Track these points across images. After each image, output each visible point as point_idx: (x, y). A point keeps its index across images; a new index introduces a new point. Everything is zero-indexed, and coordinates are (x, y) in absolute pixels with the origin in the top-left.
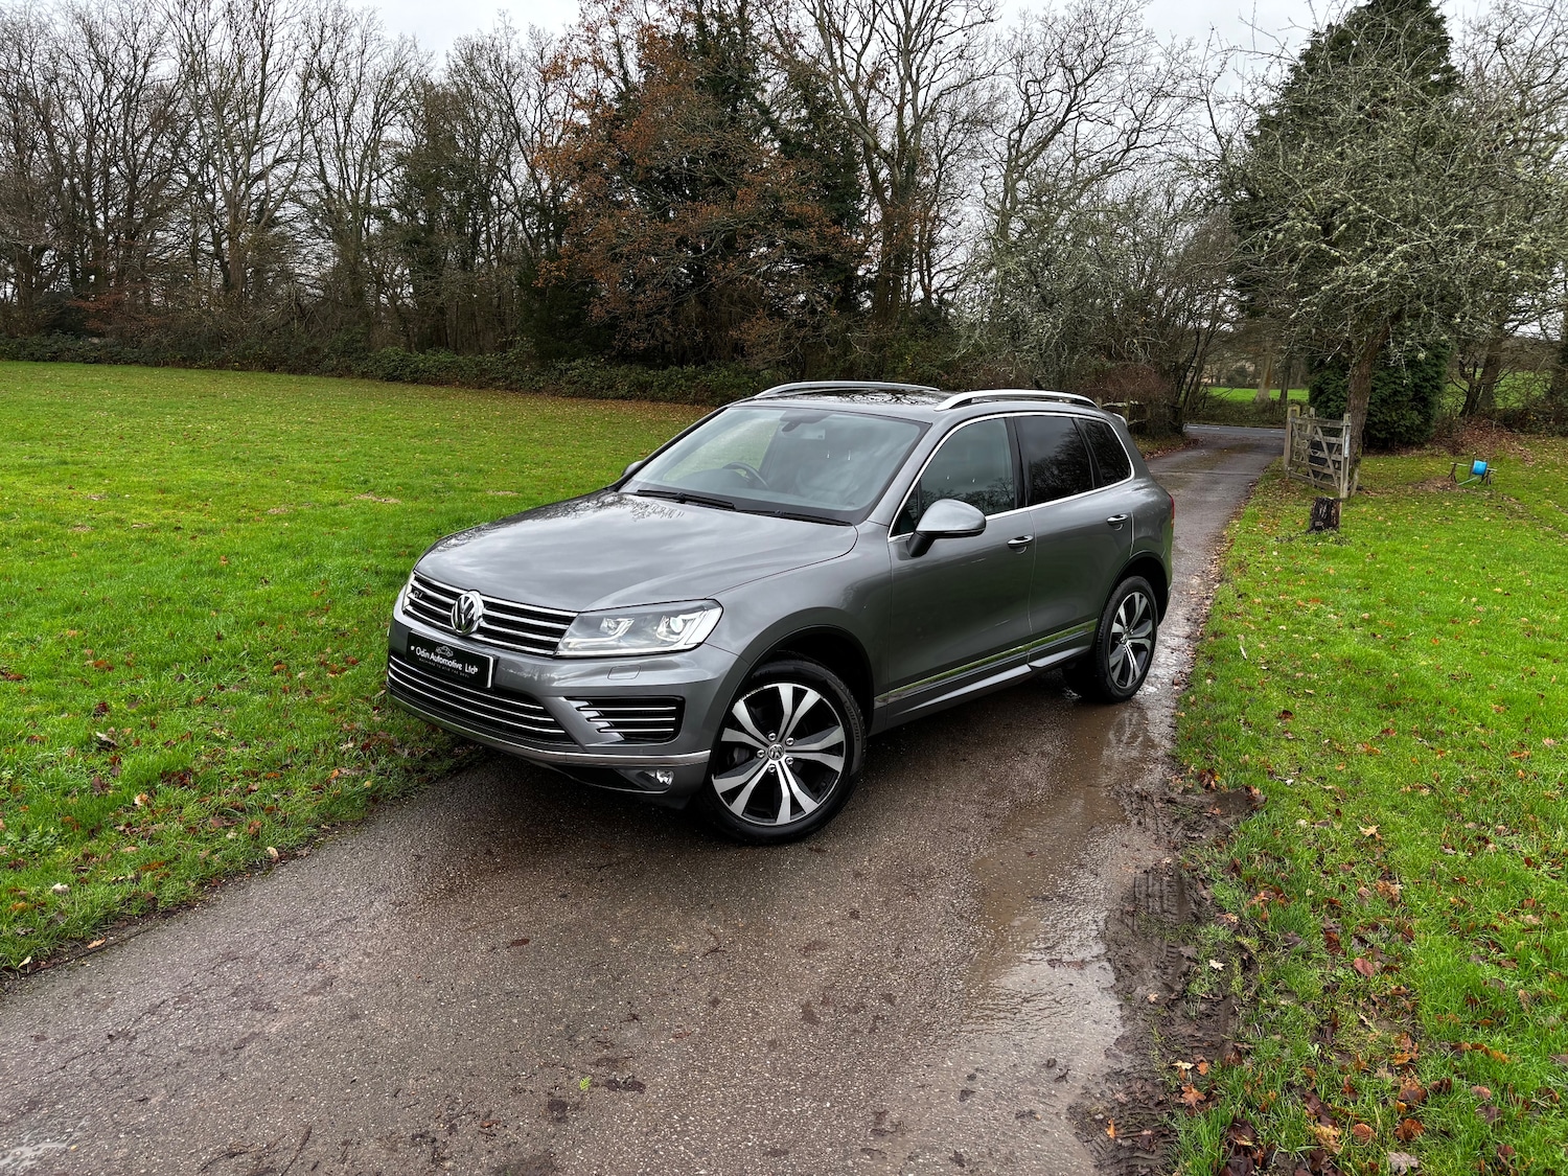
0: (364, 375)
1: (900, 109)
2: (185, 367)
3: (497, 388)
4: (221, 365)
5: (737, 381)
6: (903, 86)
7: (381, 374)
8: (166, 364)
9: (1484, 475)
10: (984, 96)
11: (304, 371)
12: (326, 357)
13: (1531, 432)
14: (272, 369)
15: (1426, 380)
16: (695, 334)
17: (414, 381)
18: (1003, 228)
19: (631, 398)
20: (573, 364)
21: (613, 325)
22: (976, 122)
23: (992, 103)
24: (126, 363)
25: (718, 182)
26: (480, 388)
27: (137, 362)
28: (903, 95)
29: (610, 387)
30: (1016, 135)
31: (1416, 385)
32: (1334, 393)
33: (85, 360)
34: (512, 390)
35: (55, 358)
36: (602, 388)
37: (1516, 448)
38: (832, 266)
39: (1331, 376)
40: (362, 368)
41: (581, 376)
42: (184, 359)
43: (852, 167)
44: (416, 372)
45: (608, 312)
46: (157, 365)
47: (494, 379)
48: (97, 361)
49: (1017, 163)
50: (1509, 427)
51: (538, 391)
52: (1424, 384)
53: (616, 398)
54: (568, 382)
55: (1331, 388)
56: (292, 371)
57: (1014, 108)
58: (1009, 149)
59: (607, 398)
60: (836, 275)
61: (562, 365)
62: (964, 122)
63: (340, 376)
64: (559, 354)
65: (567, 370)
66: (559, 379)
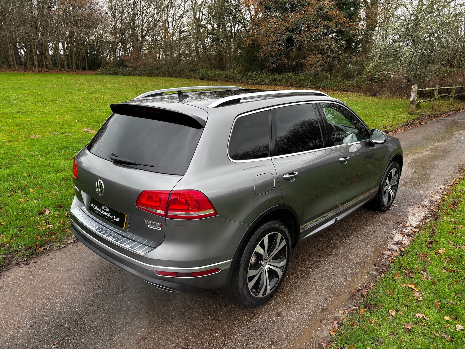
0: (195, 78)
2: (148, 76)
3: (230, 82)
4: (157, 75)
7: (199, 77)
8: (143, 75)
11: (179, 77)
12: (185, 72)
14: (171, 76)
16: (293, 61)
17: (208, 80)
19: (270, 84)
20: (253, 73)
21: (265, 59)
24: (133, 75)
26: (226, 82)
27: (136, 75)
29: (264, 81)
33: (123, 75)
34: (235, 82)
35: (116, 74)
36: (261, 81)
38: (345, 35)
40: (194, 76)
41: (255, 77)
42: (148, 74)
44: (208, 77)
45: (264, 55)
46: (141, 76)
47: (230, 79)
48: (126, 75)
51: (242, 83)
53: (265, 85)
54: (251, 79)
56: (176, 77)
60: (346, 37)
61: (250, 74)
63: (189, 78)
64: (250, 70)
65: (251, 75)
66: (249, 78)
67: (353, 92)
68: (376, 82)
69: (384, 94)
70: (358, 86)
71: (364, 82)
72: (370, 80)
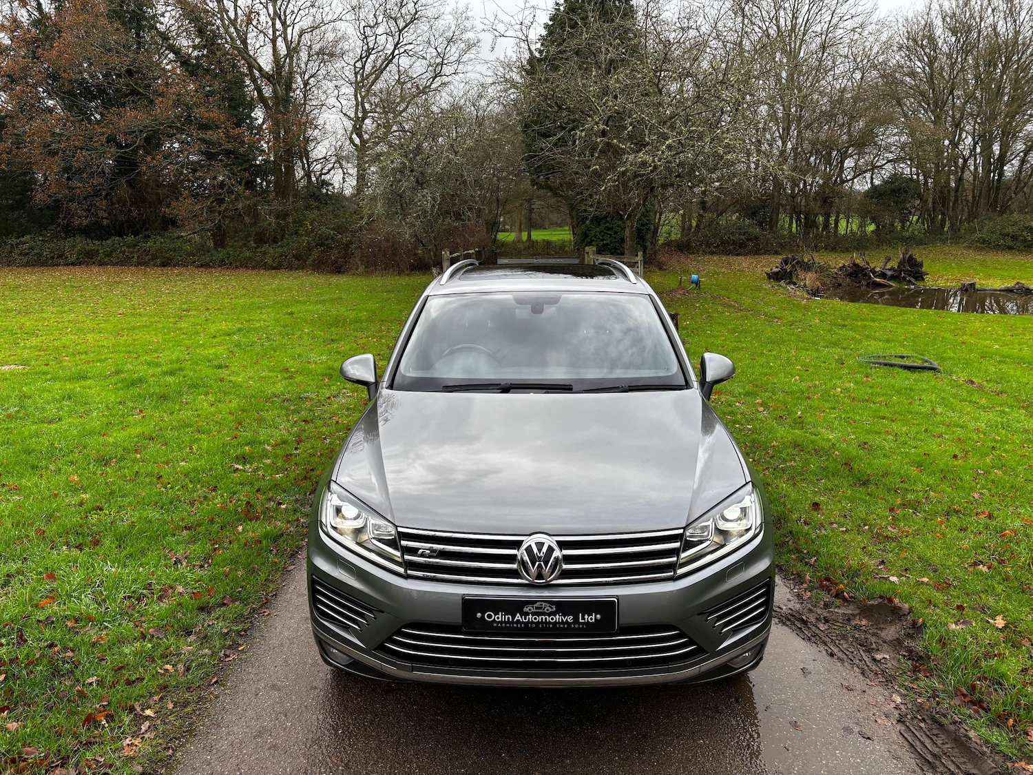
1: (274, 41)
5: (172, 246)
6: (274, 24)
9: (697, 283)
10: (330, 36)
13: (694, 253)
15: (642, 225)
16: (130, 211)
18: (358, 130)
19: (80, 264)
20: (23, 239)
21: (56, 206)
22: (327, 54)
23: (337, 42)
25: (134, 92)
28: (275, 31)
29: (60, 257)
30: (359, 65)
32: (595, 236)
36: (53, 258)
37: (691, 262)
38: (239, 158)
41: (32, 248)
43: (241, 84)
45: (50, 196)
49: (362, 84)
50: (681, 251)
52: (642, 228)
53: (67, 265)
54: (20, 254)
55: (593, 233)
57: (354, 45)
58: (356, 74)
59: (58, 265)
61: (14, 241)
62: (318, 54)
64: (8, 232)
65: (18, 244)
66: (11, 252)
67: (290, 268)
68: (332, 248)
69: (357, 270)
70: (297, 257)
71: (309, 249)
72: (321, 245)
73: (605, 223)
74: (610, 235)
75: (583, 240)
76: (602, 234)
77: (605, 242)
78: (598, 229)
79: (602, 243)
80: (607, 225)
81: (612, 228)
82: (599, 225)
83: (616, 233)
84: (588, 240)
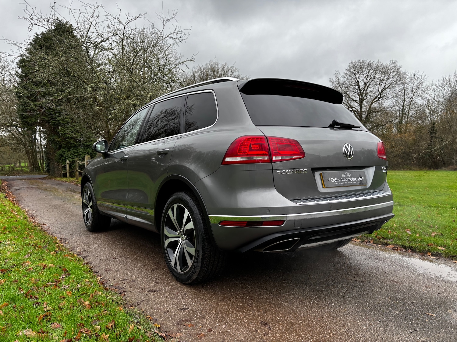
31: (91, 153)
39: (65, 151)
52: (93, 153)
73: (73, 150)
74: (76, 155)
75: (60, 159)
76: (72, 155)
77: (74, 159)
78: (69, 153)
79: (72, 160)
80: (74, 150)
81: (77, 153)
82: (69, 151)
83: (80, 155)
84: (63, 158)
